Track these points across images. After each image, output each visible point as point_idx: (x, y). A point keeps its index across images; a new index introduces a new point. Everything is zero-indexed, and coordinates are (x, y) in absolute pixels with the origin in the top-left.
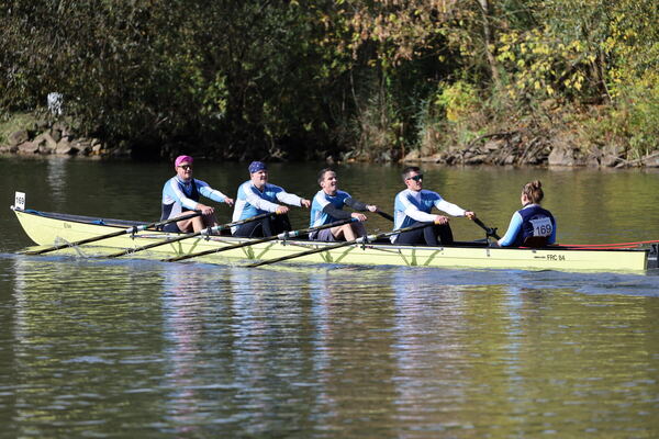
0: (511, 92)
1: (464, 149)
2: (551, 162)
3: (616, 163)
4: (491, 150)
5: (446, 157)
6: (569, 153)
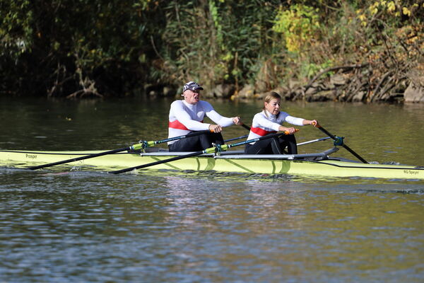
1: (307, 84)
4: (337, 86)
5: (286, 93)
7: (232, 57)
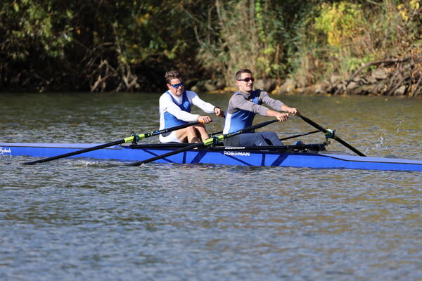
0: (403, 14)
1: (348, 78)
4: (379, 80)
5: (327, 87)
7: (274, 50)
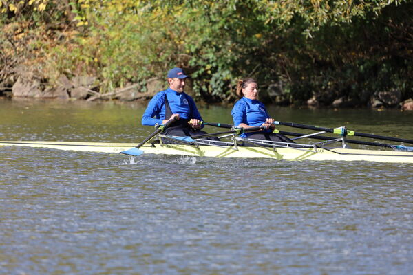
2: (15, 94)
3: (88, 96)
6: (36, 83)
